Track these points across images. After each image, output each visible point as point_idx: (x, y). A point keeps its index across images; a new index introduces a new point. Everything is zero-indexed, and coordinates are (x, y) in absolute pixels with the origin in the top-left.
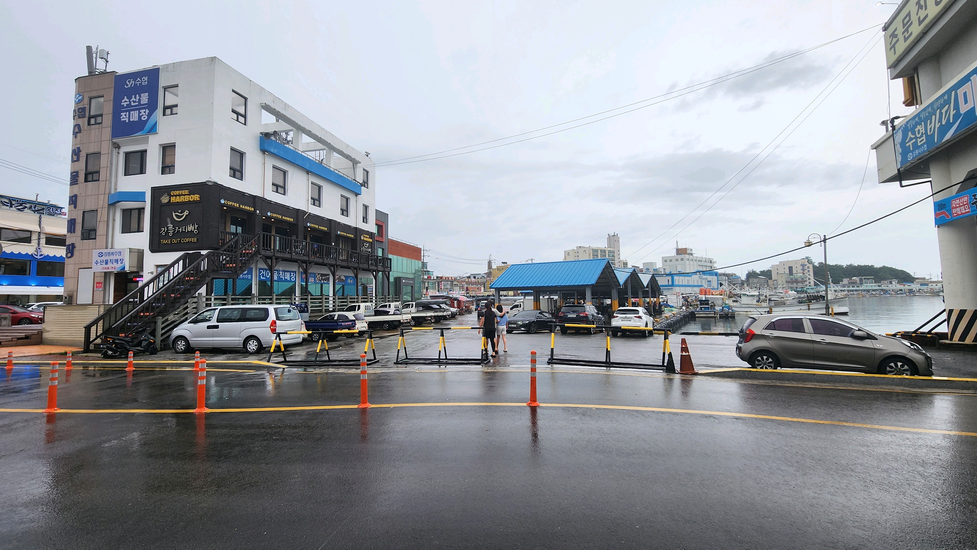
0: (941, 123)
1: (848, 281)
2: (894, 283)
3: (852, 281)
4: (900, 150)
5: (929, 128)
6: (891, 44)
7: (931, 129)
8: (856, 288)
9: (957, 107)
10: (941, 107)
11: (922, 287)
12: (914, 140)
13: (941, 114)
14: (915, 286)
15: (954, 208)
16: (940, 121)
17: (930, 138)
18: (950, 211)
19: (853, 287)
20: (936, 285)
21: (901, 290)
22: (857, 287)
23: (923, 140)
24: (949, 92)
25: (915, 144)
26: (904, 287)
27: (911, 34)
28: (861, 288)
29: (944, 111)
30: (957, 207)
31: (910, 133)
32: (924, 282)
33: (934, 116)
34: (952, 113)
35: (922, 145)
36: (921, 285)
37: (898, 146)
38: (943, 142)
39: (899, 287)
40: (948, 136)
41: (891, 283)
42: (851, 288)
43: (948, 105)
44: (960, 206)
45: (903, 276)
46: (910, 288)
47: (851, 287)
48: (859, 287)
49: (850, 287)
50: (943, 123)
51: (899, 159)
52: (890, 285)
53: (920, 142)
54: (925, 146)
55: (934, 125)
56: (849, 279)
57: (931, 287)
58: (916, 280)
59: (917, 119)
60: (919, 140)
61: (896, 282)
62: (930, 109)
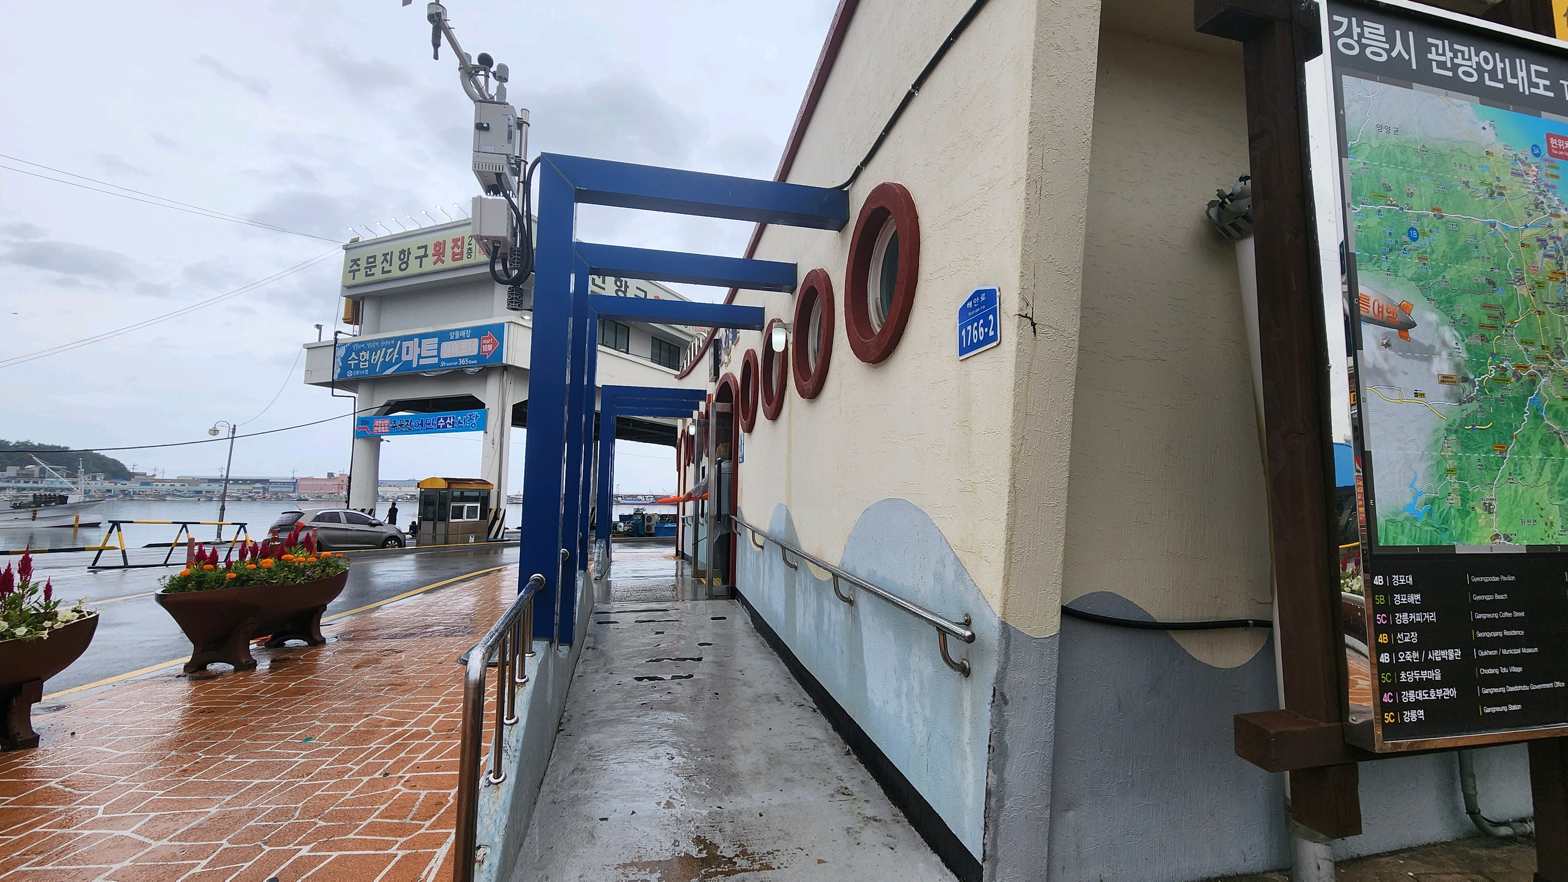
0: (385, 359)
1: (17, 470)
2: (98, 479)
3: (25, 472)
4: (341, 364)
5: (373, 358)
6: (351, 267)
7: (375, 359)
8: (31, 485)
9: (400, 353)
10: (388, 348)
11: (142, 487)
12: (357, 362)
13: (386, 353)
14: (131, 486)
15: (376, 426)
16: (384, 357)
17: (372, 367)
18: (372, 428)
19: (25, 482)
20: (163, 485)
21: (110, 491)
22: (34, 482)
23: (366, 365)
24: (397, 339)
25: (357, 366)
26: (116, 486)
27: (373, 274)
28: (40, 485)
29: (389, 351)
30: (378, 426)
31: (354, 353)
32: (147, 481)
33: (379, 351)
34: (395, 356)
35: (365, 369)
36: (143, 484)
37: (338, 360)
38: (383, 374)
39: (107, 485)
40: (389, 372)
41: (94, 478)
42: (22, 485)
43: (393, 349)
44: (381, 426)
45: (113, 469)
46: (124, 487)
47: (22, 482)
48: (37, 482)
49: (19, 482)
50: (387, 360)
51: (338, 371)
52: (94, 482)
53: (363, 365)
54: (367, 371)
55: (378, 357)
56: (18, 468)
57: (155, 487)
58: (136, 477)
59: (363, 346)
60: (361, 363)
61: (103, 477)
62: (377, 344)
